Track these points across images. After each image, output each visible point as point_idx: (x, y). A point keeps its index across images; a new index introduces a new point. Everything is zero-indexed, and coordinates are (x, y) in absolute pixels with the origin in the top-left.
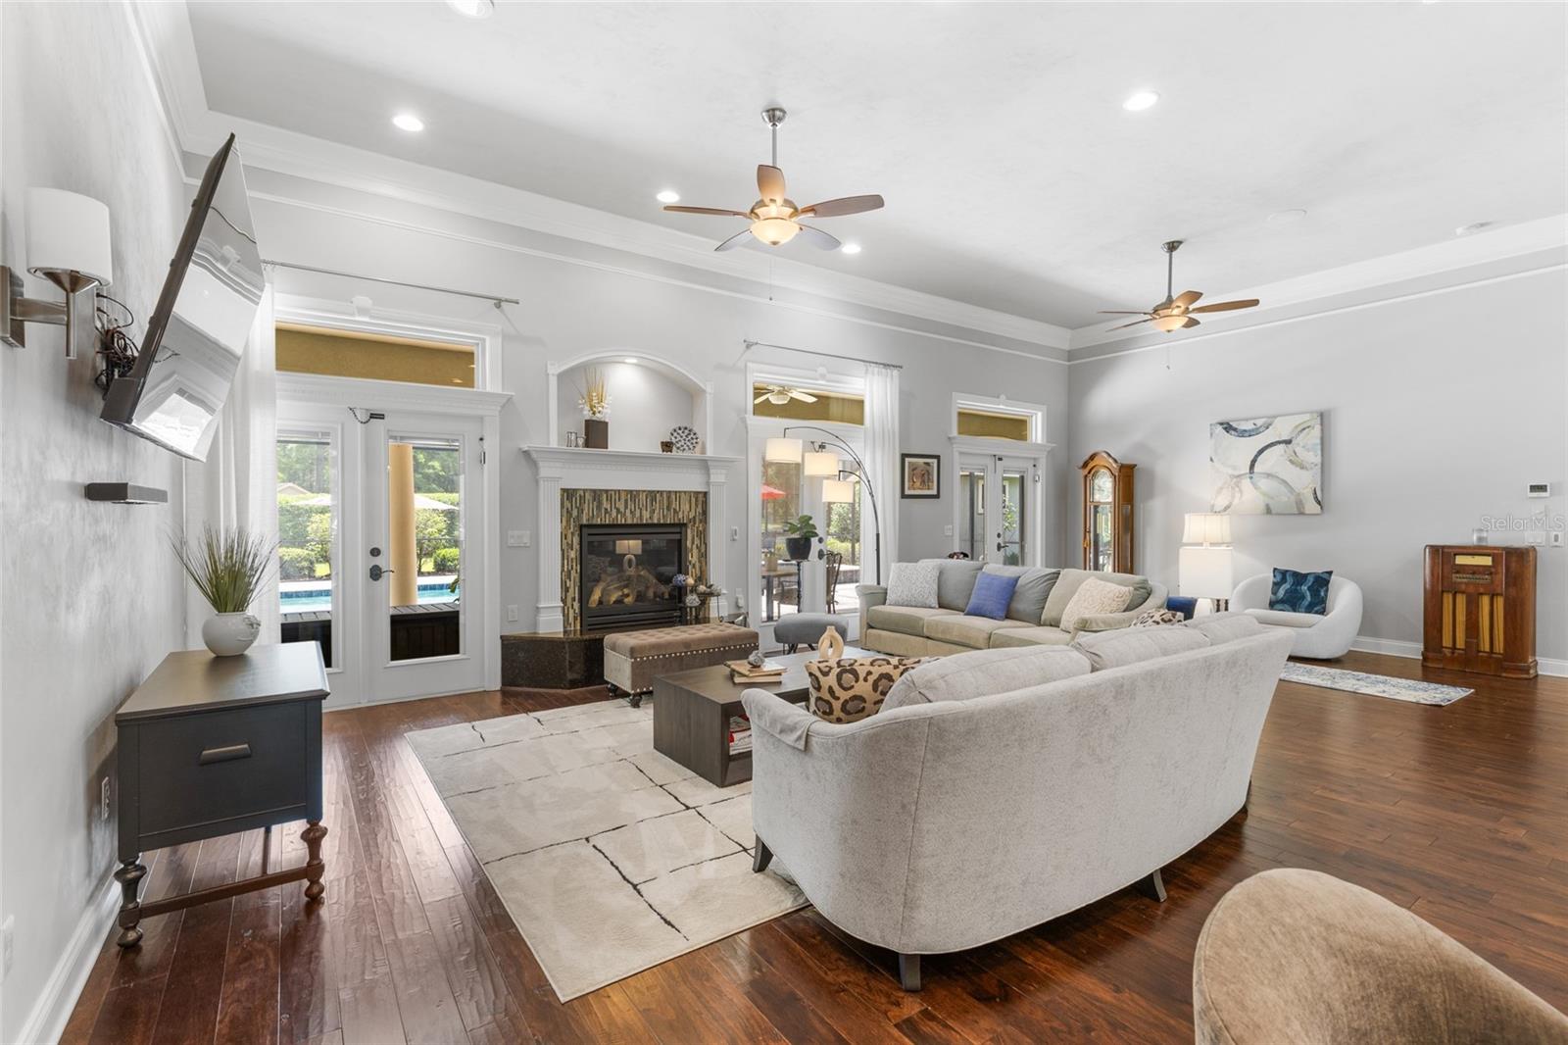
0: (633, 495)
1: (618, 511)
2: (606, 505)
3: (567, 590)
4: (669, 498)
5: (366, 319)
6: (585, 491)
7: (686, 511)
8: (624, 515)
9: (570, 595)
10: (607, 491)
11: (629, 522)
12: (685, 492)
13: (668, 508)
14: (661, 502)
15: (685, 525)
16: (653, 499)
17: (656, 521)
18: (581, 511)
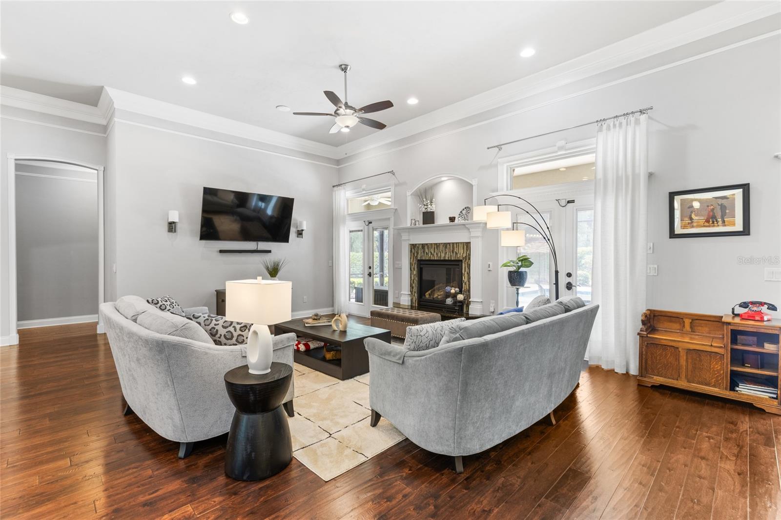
0: (437, 245)
1: (431, 254)
2: (427, 250)
3: (413, 288)
4: (453, 246)
5: (364, 192)
6: (419, 244)
7: (461, 254)
8: (433, 255)
9: (414, 290)
10: (427, 244)
11: (436, 259)
12: (461, 243)
13: (453, 252)
14: (450, 248)
15: (461, 261)
16: (446, 247)
17: (447, 259)
18: (418, 254)
